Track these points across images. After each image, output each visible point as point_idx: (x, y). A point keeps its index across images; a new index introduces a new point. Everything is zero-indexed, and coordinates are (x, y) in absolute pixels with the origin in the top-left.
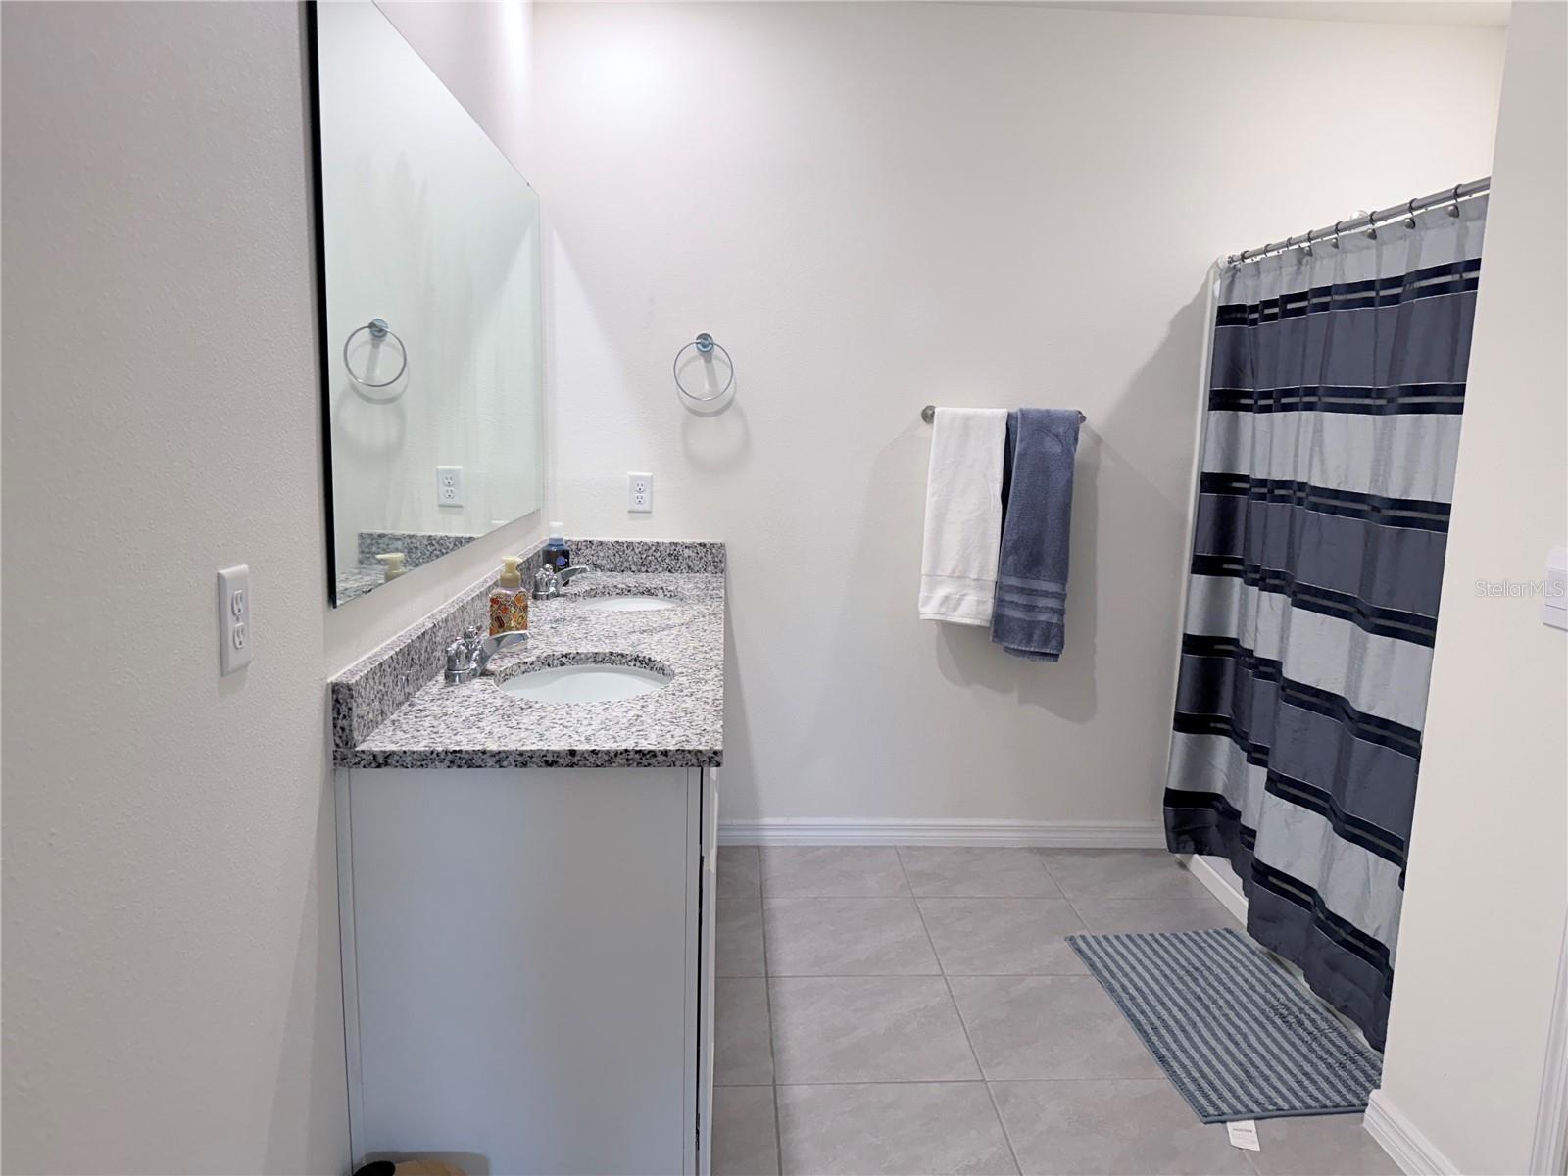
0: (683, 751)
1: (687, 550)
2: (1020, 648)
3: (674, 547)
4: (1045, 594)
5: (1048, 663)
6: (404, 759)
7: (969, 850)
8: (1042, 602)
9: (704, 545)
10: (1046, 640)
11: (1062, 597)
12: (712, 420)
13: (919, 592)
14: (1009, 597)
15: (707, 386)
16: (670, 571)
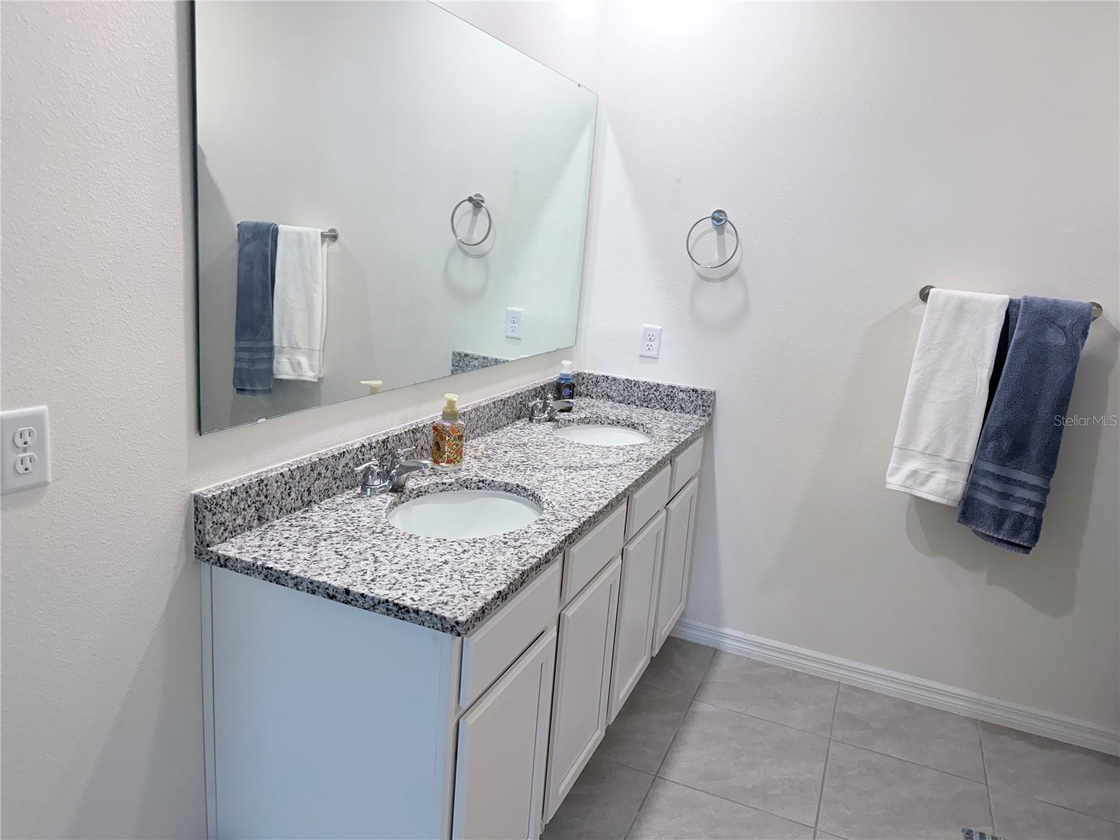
0: (431, 614)
1: (682, 393)
2: (988, 533)
3: (671, 390)
4: (1024, 485)
5: (1017, 553)
6: (236, 565)
7: (910, 706)
8: (1020, 493)
9: (696, 391)
10: (1017, 530)
11: (1044, 492)
12: (718, 285)
13: (889, 462)
14: (983, 482)
15: (716, 255)
16: (666, 409)
